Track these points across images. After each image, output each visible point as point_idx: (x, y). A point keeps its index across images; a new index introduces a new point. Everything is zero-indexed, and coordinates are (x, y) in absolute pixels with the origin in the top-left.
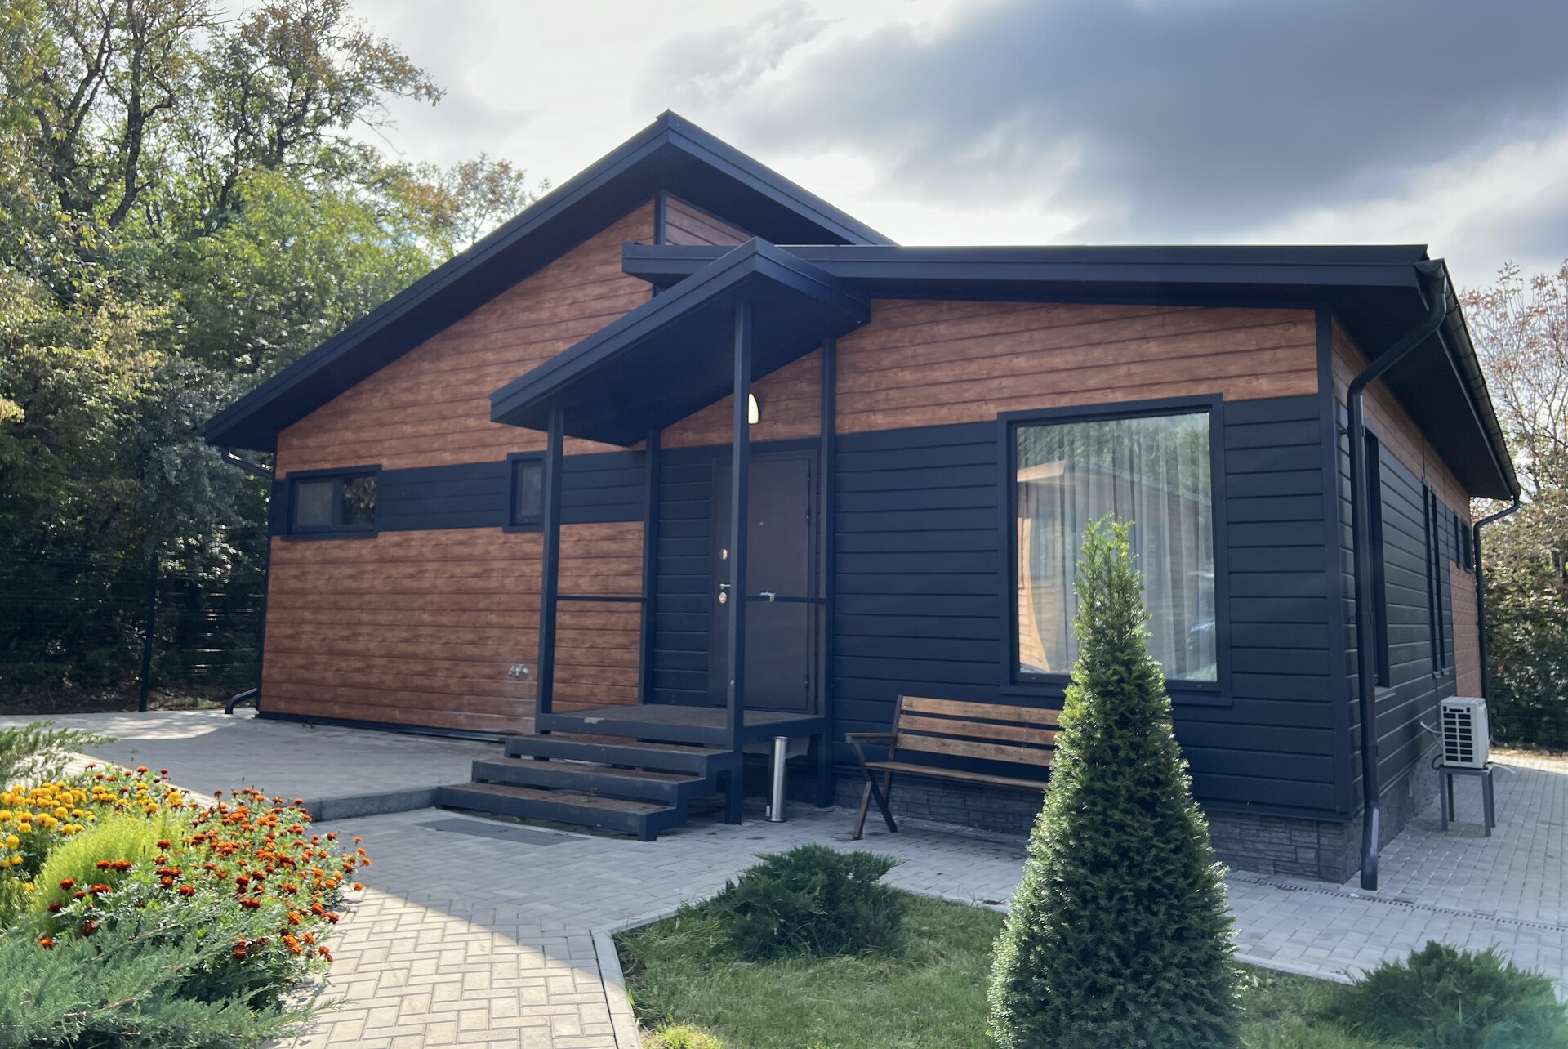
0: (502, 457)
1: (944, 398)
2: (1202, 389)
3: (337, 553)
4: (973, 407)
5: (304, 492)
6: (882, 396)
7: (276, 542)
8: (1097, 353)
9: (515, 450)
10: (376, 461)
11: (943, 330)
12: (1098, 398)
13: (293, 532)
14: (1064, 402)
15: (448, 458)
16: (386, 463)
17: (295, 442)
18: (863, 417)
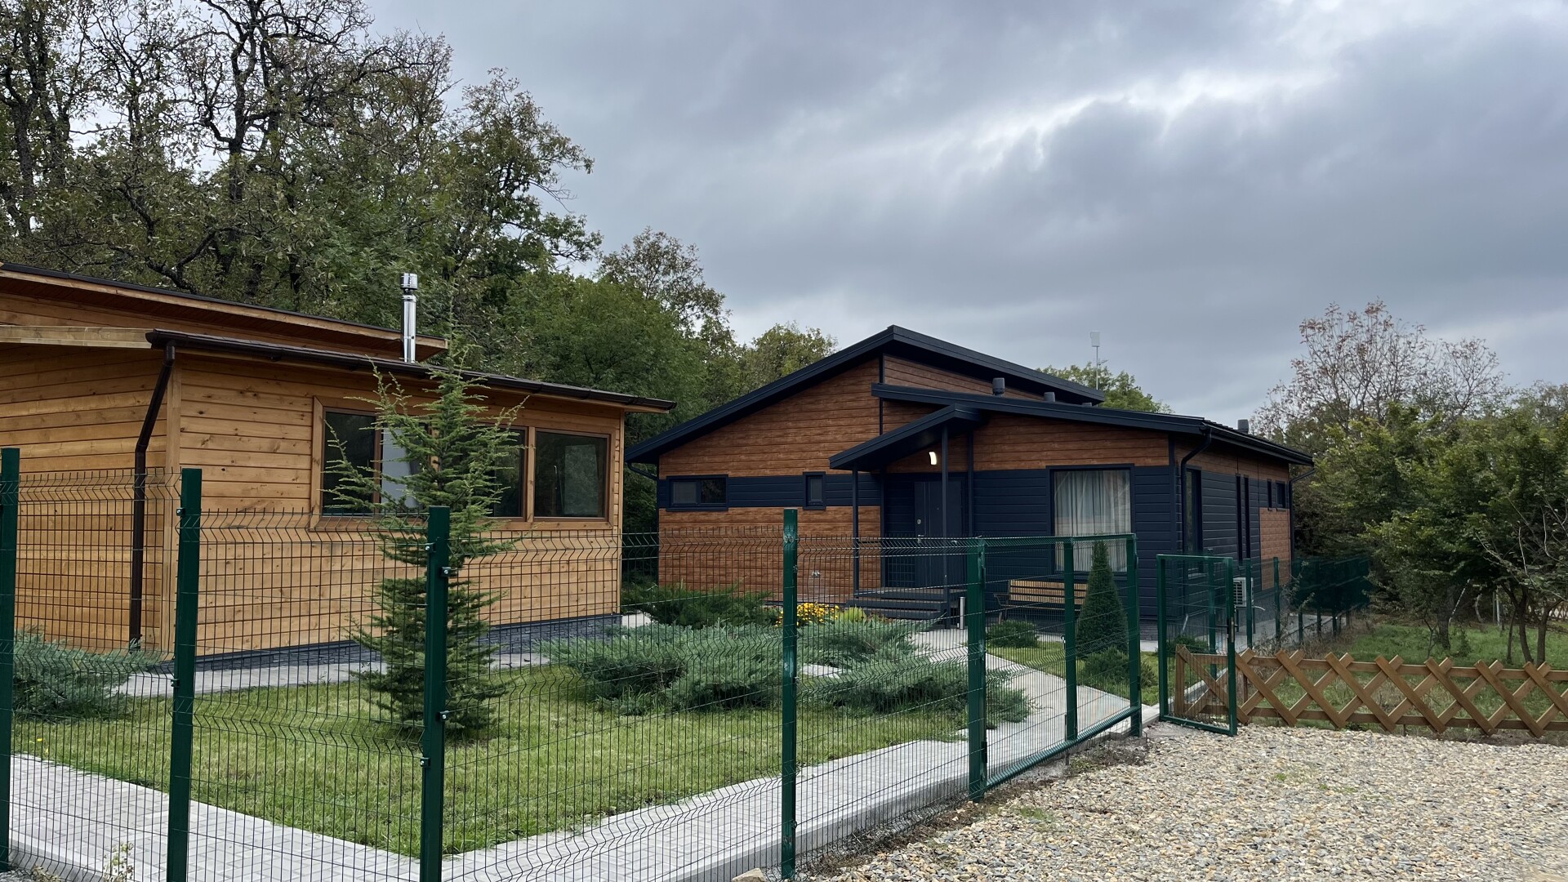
0: (800, 473)
1: (1023, 458)
2: (1127, 461)
3: (702, 517)
4: (1036, 462)
5: (677, 488)
6: (994, 455)
7: (662, 511)
8: (1086, 444)
9: (807, 470)
10: (725, 473)
11: (1021, 429)
12: (1087, 462)
13: (673, 508)
14: (1074, 463)
15: (768, 473)
16: (731, 474)
17: (671, 460)
18: (986, 464)
